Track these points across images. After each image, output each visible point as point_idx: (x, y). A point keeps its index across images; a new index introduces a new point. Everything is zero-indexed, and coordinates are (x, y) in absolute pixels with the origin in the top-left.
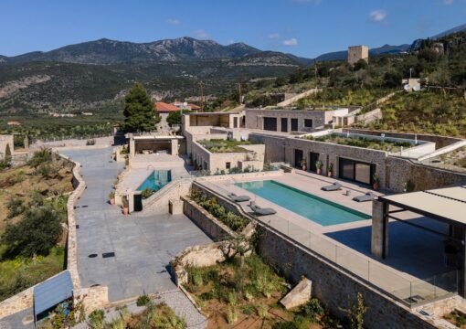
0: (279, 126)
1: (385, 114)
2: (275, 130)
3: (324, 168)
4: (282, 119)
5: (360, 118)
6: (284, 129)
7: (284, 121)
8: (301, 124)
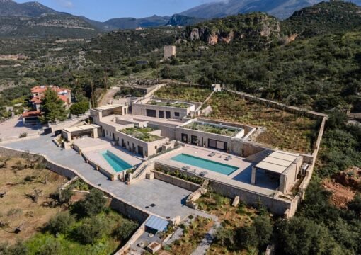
0: (158, 114)
1: (213, 108)
2: (155, 116)
3: (201, 143)
4: (160, 111)
5: (203, 111)
6: (161, 116)
7: (161, 113)
8: (172, 114)
